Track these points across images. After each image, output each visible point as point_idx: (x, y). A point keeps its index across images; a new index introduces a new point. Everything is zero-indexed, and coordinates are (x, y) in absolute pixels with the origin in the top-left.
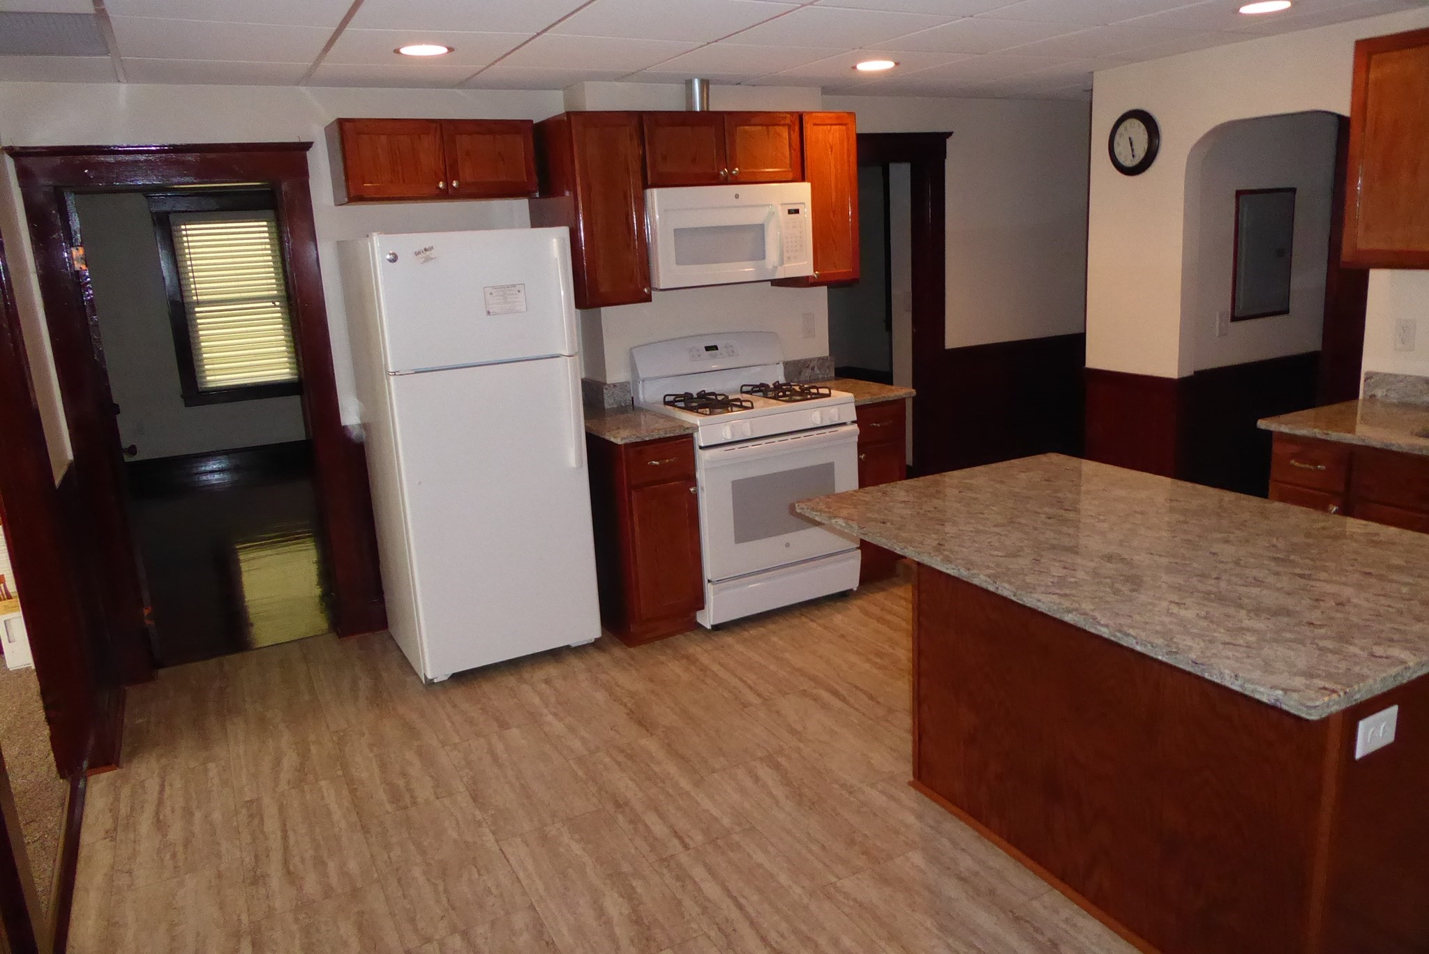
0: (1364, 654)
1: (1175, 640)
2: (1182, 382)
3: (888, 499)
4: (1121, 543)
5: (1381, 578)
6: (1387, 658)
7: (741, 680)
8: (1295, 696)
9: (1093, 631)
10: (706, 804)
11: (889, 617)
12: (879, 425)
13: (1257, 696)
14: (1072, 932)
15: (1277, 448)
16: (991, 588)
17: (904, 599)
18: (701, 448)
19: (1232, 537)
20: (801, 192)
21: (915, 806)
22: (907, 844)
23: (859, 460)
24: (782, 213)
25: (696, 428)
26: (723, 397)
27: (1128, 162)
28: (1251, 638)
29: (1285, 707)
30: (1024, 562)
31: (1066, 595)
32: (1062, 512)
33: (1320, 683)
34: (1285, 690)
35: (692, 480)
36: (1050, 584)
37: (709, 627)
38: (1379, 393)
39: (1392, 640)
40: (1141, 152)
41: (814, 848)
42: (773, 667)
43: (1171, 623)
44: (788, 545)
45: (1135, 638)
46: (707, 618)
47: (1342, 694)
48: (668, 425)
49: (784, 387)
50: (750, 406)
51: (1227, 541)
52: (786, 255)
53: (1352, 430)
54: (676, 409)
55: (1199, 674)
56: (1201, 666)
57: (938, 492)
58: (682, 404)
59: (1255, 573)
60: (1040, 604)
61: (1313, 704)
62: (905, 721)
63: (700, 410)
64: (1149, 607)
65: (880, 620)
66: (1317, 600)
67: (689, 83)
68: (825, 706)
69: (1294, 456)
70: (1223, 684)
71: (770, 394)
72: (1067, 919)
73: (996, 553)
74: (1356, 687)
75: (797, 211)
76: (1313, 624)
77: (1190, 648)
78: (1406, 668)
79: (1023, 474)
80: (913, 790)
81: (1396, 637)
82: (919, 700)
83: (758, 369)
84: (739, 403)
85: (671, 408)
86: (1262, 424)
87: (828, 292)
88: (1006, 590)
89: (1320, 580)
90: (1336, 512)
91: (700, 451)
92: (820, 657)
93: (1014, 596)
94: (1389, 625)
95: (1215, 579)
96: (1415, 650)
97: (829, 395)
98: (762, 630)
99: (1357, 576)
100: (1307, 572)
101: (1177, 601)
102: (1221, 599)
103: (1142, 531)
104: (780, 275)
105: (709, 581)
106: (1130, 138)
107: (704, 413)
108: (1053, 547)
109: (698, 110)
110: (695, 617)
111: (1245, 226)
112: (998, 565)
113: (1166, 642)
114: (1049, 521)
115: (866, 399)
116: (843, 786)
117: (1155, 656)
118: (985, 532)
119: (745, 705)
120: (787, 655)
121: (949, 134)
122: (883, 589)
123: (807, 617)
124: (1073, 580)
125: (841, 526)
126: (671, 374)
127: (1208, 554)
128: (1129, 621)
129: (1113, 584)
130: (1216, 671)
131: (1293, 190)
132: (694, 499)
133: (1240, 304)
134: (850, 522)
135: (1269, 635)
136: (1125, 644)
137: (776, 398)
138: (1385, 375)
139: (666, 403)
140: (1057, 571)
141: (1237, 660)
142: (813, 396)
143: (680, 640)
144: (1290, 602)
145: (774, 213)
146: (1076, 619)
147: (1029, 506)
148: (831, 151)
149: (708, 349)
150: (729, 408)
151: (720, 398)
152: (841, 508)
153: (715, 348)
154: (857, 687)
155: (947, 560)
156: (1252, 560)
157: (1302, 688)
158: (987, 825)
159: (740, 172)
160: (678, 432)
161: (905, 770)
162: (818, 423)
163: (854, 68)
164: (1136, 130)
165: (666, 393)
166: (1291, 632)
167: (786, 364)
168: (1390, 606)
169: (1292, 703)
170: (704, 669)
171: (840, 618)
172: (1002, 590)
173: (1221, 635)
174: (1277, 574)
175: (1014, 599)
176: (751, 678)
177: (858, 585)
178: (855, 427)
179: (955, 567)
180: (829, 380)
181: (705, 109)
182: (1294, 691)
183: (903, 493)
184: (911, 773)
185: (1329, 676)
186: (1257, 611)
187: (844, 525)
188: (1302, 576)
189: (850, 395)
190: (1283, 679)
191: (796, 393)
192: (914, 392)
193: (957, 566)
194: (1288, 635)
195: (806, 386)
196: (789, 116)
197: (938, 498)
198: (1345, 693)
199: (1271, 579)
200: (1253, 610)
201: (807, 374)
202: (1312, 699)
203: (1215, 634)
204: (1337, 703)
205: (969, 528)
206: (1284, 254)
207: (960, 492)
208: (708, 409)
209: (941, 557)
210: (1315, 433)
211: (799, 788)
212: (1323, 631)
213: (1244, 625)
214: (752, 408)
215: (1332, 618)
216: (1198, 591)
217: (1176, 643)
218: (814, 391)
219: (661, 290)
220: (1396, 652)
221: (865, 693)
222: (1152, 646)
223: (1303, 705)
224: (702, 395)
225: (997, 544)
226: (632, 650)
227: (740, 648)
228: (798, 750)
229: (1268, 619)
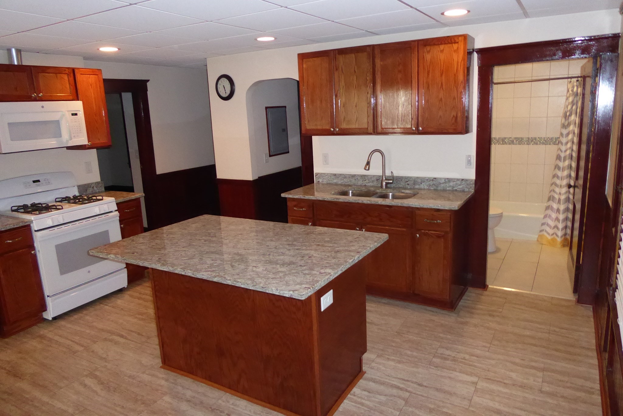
0: (318, 273)
1: (255, 280)
2: (254, 181)
3: (134, 243)
4: (234, 247)
5: (323, 246)
6: (325, 273)
7: (72, 341)
8: (296, 292)
9: (225, 283)
10: (59, 405)
11: (144, 296)
12: (128, 211)
13: (285, 295)
14: (236, 408)
15: (289, 204)
16: (183, 273)
17: (148, 287)
18: (36, 231)
19: (274, 239)
20: (78, 106)
21: (164, 376)
22: (162, 393)
23: (121, 227)
24: (69, 115)
25: (32, 222)
26: (46, 205)
27: (224, 95)
28: (281, 275)
29: (294, 297)
30: (196, 260)
31: (213, 271)
32: (210, 238)
33: (304, 286)
34: (293, 291)
35: (32, 247)
36: (207, 267)
37: (50, 319)
38: (321, 180)
39: (326, 267)
40: (228, 92)
41: (118, 409)
42: (88, 331)
43: (253, 274)
44: (89, 272)
45: (240, 282)
46: (49, 315)
47: (311, 288)
48: (15, 221)
49: (79, 197)
50: (61, 208)
51: (272, 240)
52: (73, 135)
53: (313, 195)
54: (19, 213)
55: (265, 291)
56: (265, 288)
57: (157, 237)
58: (22, 210)
59: (282, 251)
60: (203, 276)
61: (303, 294)
62: (155, 341)
63: (33, 213)
64: (246, 270)
65: (139, 298)
66: (303, 257)
67: (9, 51)
68: (116, 343)
69: (295, 206)
70: (273, 293)
71: (72, 201)
72: (233, 403)
73: (185, 259)
74: (316, 285)
75: (76, 114)
76: (301, 266)
77: (261, 283)
78: (330, 275)
79: (194, 225)
80: (162, 370)
81: (327, 265)
82: (160, 330)
83: (64, 190)
84: (55, 207)
85: (16, 213)
86: (283, 195)
87: (97, 152)
88: (189, 273)
89: (303, 250)
90: (311, 225)
91: (35, 232)
92: (112, 321)
93: (193, 275)
94: (326, 262)
95: (268, 255)
96: (333, 269)
97: (102, 200)
98: (80, 315)
99: (315, 246)
100: (299, 248)
101: (255, 266)
102: (270, 262)
103: (242, 241)
104: (70, 144)
105: (48, 296)
106: (223, 86)
107: (36, 213)
108: (207, 253)
109: (16, 63)
110: (42, 315)
111: (270, 120)
112: (185, 263)
113: (252, 282)
114: (205, 242)
115: (121, 200)
116: (130, 377)
117: (249, 288)
118: (179, 251)
119: (75, 352)
120: (95, 324)
121: (148, 81)
122: (139, 285)
123: (103, 304)
124: (216, 264)
125: (113, 258)
126: (14, 195)
127: (266, 247)
128: (238, 276)
129: (231, 263)
130: (270, 289)
131: (285, 107)
132: (35, 256)
133: (272, 150)
134: (118, 256)
135: (287, 273)
136: (237, 286)
137: (75, 203)
138: (322, 173)
139: (13, 211)
140: (209, 262)
141: (277, 283)
142: (94, 200)
143: (35, 329)
144: (293, 259)
145: (64, 115)
146: (218, 279)
147: (196, 237)
148: (91, 87)
149: (34, 182)
150: (50, 210)
151: (44, 205)
152: (112, 249)
153: (38, 181)
154: (132, 331)
155: (163, 265)
156: (281, 246)
157: (299, 289)
158: (196, 375)
159: (42, 96)
160: (21, 224)
161: (158, 361)
162: (98, 213)
163: (98, 49)
164: (225, 82)
165: (12, 206)
166: (295, 270)
167: (79, 187)
168: (325, 255)
169: (296, 295)
170: (50, 340)
171: (119, 301)
172: (188, 274)
173: (271, 276)
174: (289, 250)
175: (193, 276)
176: (77, 338)
177: (127, 284)
178: (117, 213)
179: (167, 267)
180: (102, 192)
181: (20, 64)
182: (296, 290)
183: (141, 239)
184: (161, 362)
185: (307, 283)
186: (283, 264)
187: (114, 257)
188: (297, 249)
189: (113, 198)
190: (292, 287)
191: (86, 200)
192: (144, 195)
193: (168, 267)
194: (293, 271)
195: (90, 196)
196: (67, 69)
197: (157, 239)
198: (312, 288)
199: (287, 252)
200: (282, 264)
201: (90, 191)
202: (302, 292)
203: (269, 276)
204: (310, 292)
205: (172, 250)
206: (285, 130)
207: (167, 235)
208: (38, 212)
209: (161, 264)
210: (300, 197)
211: (108, 384)
212: (305, 268)
213: (279, 270)
214: (62, 209)
215: (308, 263)
216: (263, 261)
217: (255, 281)
218: (95, 198)
219: (4, 154)
220: (328, 271)
221: (135, 332)
222: (247, 284)
223: (299, 295)
224: (33, 205)
225: (184, 255)
226: (6, 340)
227: (69, 326)
228: (105, 367)
229: (287, 267)
